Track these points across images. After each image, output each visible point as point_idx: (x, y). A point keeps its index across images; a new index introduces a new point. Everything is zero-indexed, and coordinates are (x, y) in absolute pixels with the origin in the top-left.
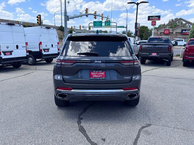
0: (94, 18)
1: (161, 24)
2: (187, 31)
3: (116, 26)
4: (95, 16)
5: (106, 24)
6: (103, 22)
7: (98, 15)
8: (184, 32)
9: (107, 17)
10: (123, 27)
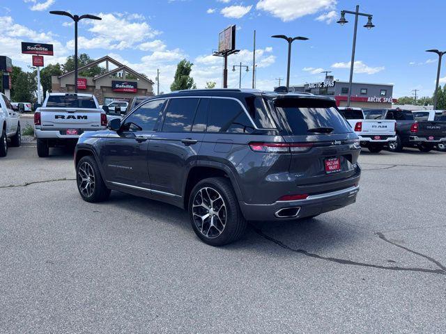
1: (50, 65)
2: (125, 85)
8: (117, 86)
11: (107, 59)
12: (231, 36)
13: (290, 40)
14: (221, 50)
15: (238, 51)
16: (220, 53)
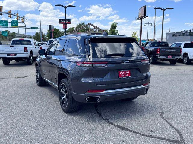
0: (9, 17)
1: (70, 28)
3: (25, 27)
4: (10, 15)
5: (13, 25)
6: (8, 22)
7: (14, 14)
9: (22, 17)
10: (37, 28)
11: (90, 24)
12: (144, 11)
13: (164, 10)
14: (139, 17)
15: (148, 17)
16: (139, 18)
